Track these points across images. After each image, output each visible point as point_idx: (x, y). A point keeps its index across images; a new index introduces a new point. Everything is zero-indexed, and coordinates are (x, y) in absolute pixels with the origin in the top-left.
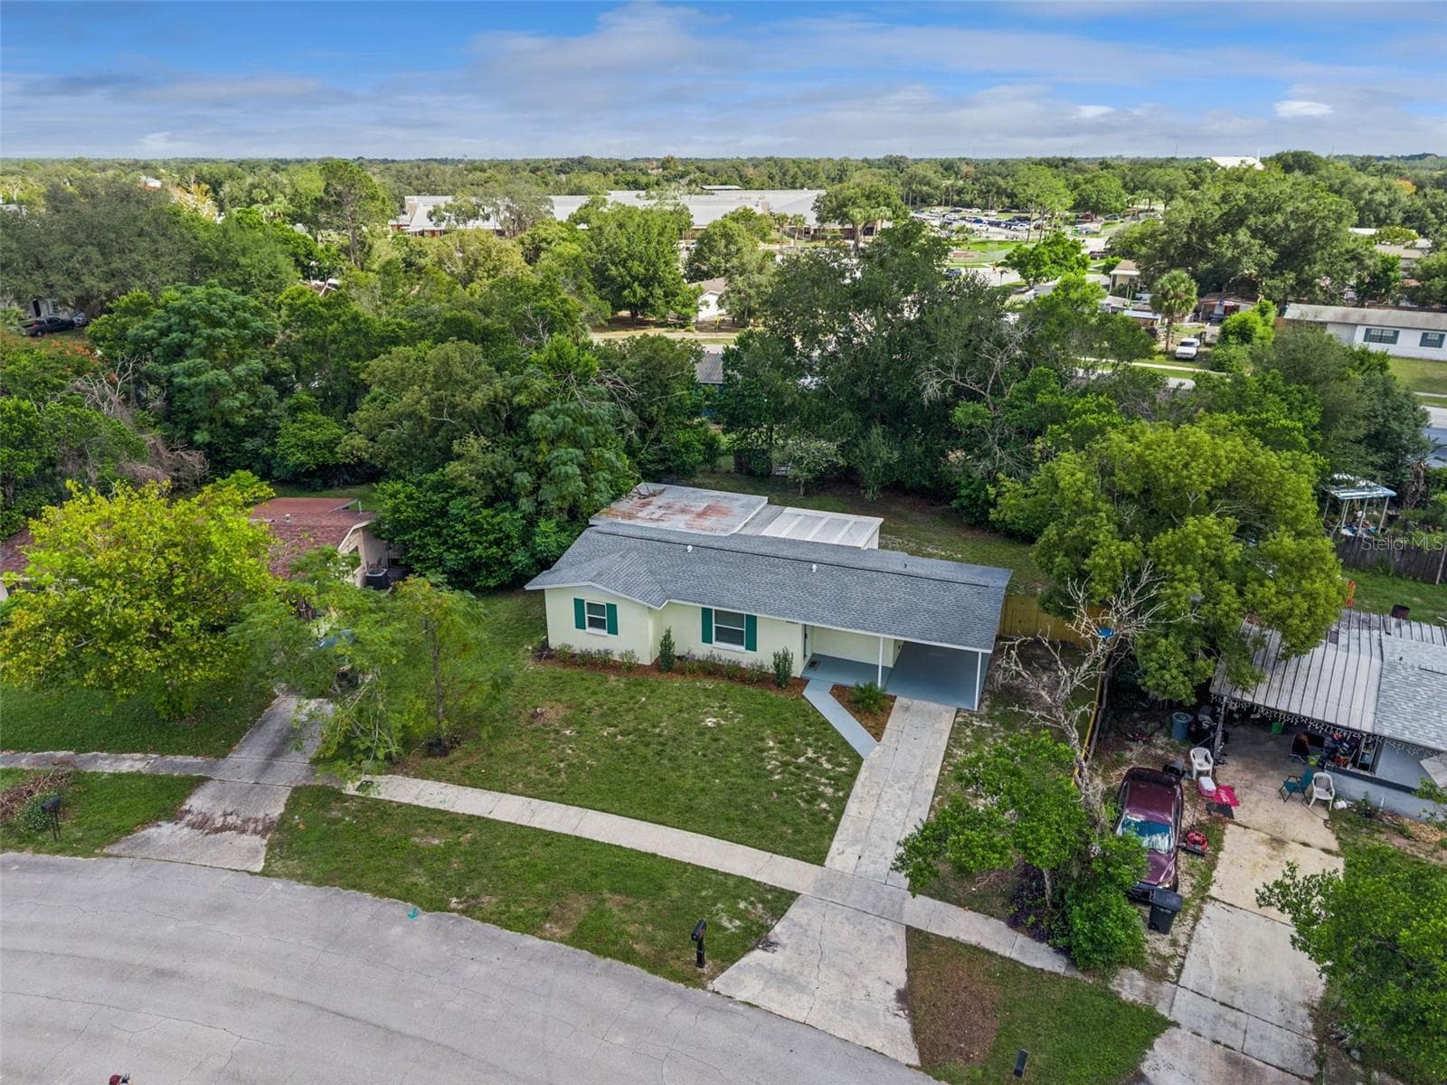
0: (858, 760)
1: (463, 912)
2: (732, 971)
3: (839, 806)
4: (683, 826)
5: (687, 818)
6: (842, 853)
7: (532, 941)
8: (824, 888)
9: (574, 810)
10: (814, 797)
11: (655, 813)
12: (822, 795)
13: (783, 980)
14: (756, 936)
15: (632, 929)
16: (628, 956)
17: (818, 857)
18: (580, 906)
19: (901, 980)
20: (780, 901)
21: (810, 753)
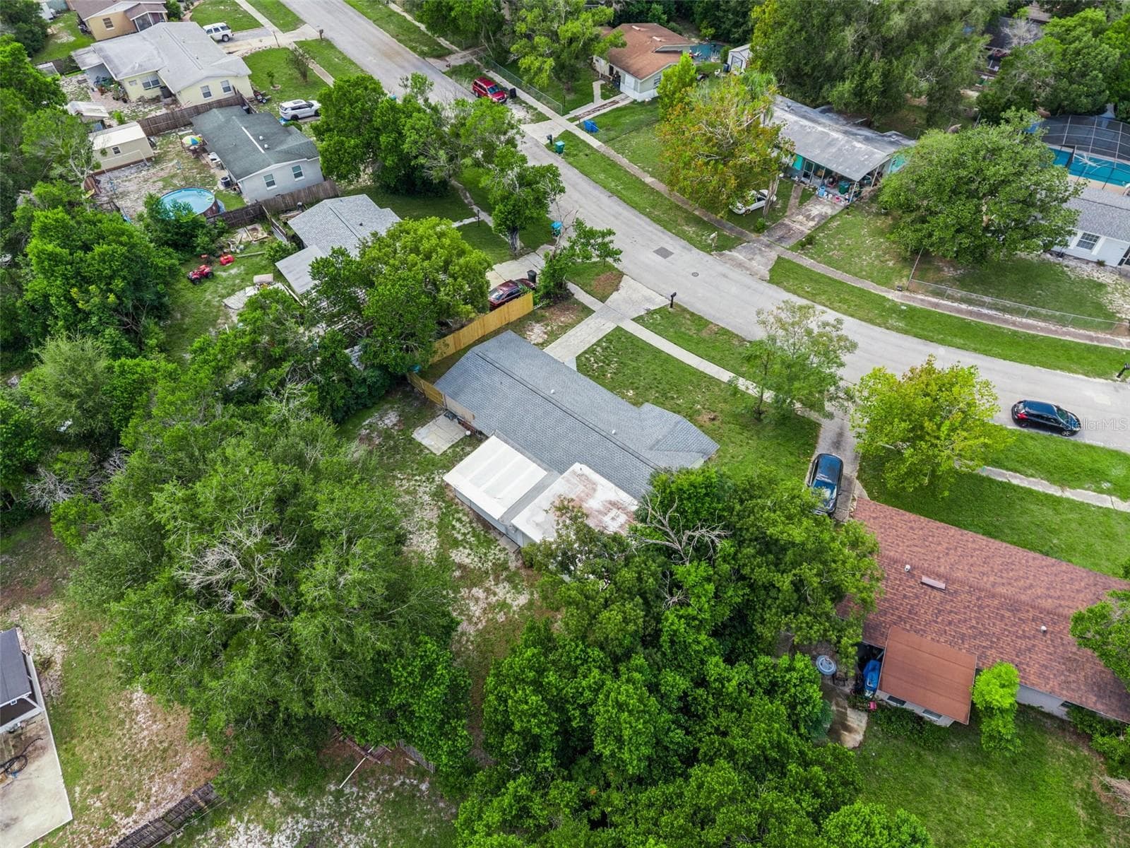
0: (578, 358)
1: (744, 340)
2: (662, 305)
3: (598, 343)
4: (661, 352)
5: (657, 352)
6: (609, 327)
7: (722, 325)
8: (621, 319)
9: (701, 369)
10: (605, 349)
11: (669, 359)
12: (602, 348)
13: (648, 300)
14: (650, 313)
15: (689, 322)
16: (692, 314)
17: (618, 328)
18: (704, 334)
19: (615, 294)
20: (637, 320)
21: (596, 365)
